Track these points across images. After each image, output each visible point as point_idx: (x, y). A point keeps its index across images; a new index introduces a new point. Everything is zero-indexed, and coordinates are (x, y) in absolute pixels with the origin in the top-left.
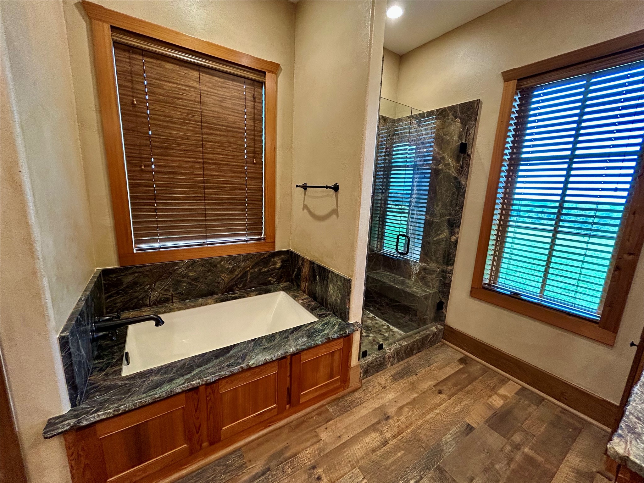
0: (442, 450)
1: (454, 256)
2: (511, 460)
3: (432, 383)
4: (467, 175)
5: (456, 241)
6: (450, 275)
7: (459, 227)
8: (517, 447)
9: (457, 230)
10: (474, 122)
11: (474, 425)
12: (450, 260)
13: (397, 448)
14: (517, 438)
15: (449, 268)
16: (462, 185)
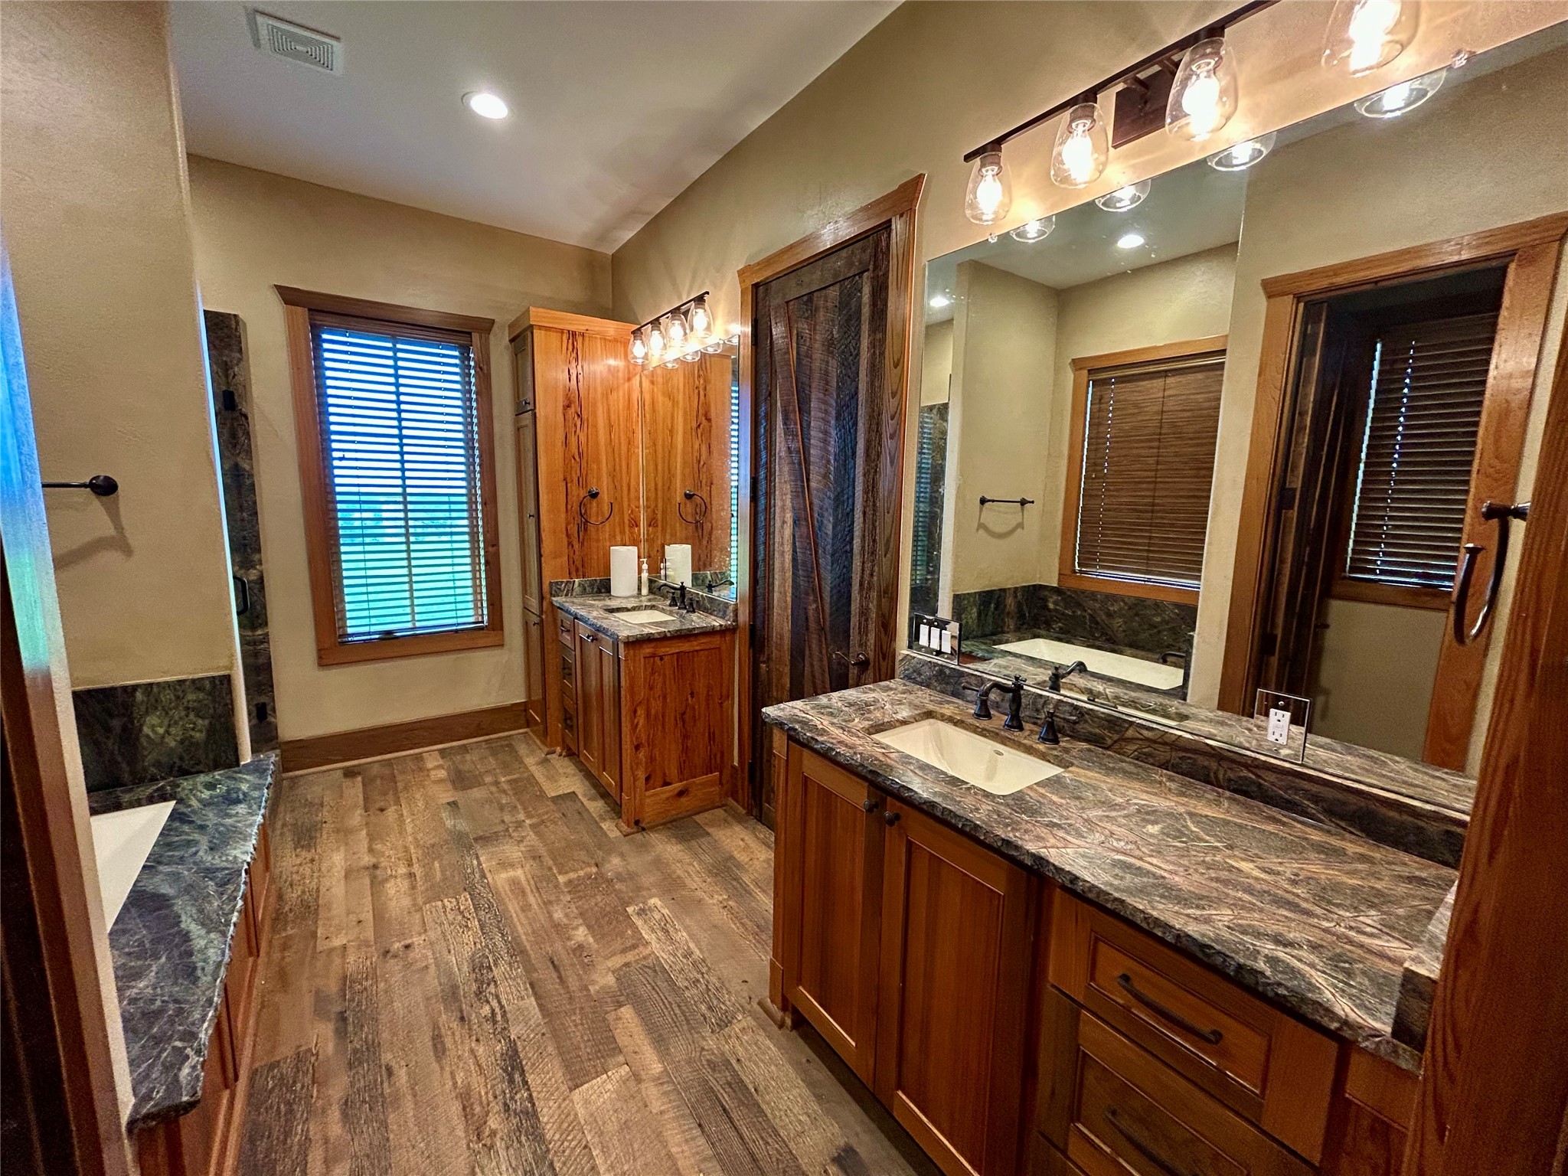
0: (460, 832)
1: (264, 607)
2: (504, 791)
3: (359, 811)
4: (249, 453)
5: (261, 579)
6: (266, 645)
7: (259, 551)
8: (497, 783)
9: (256, 557)
10: (238, 355)
11: (452, 799)
12: (257, 617)
13: (428, 868)
14: (488, 779)
15: (259, 632)
16: (244, 470)
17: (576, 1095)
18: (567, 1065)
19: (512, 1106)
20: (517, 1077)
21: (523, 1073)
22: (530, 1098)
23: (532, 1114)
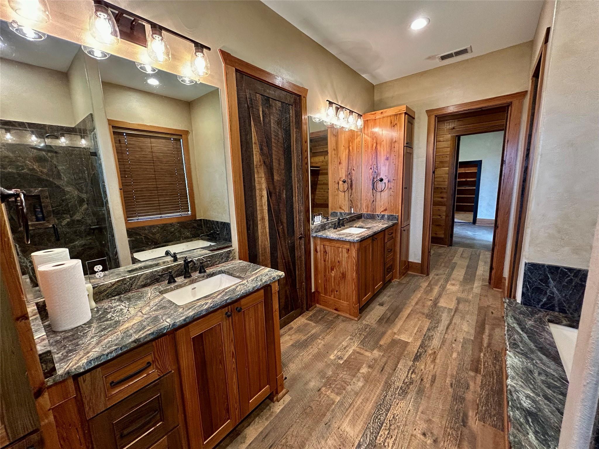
17: (409, 341)
18: (406, 347)
19: (424, 351)
20: (418, 354)
21: (417, 354)
22: (419, 348)
23: (421, 346)
